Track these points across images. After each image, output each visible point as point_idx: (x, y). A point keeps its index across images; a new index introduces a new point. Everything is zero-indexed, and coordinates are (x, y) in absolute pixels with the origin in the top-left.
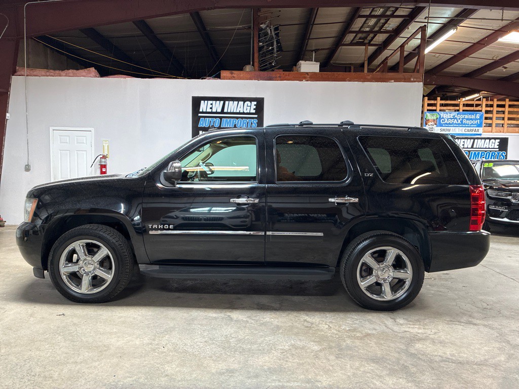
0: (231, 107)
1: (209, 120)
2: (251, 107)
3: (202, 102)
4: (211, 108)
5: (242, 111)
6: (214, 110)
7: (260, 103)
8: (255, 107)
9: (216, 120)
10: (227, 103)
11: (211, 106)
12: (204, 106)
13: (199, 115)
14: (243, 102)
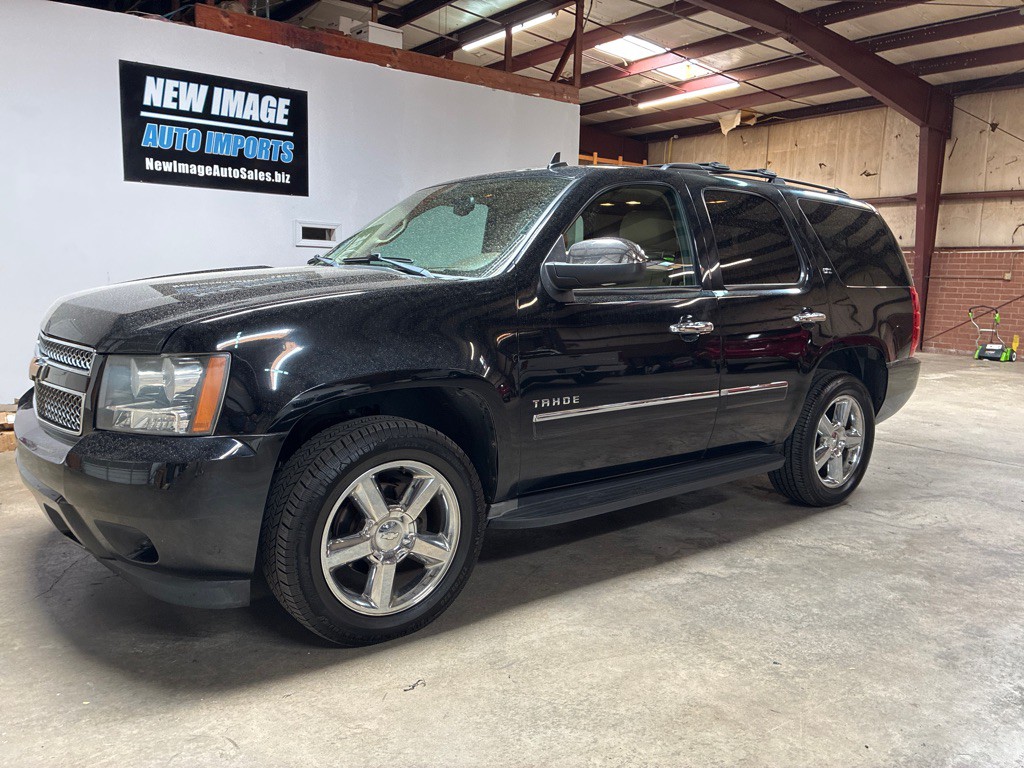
0: (229, 103)
1: (170, 131)
2: (276, 111)
3: (150, 80)
4: (176, 100)
5: (255, 118)
6: (184, 106)
7: (298, 103)
8: (286, 112)
9: (191, 134)
10: (217, 91)
11: (175, 94)
12: (154, 92)
13: (143, 114)
14: (257, 96)
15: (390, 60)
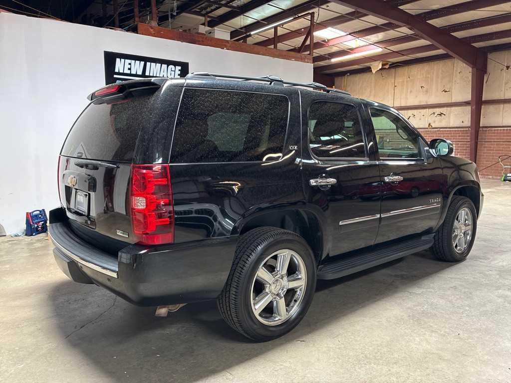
15: (226, 46)
